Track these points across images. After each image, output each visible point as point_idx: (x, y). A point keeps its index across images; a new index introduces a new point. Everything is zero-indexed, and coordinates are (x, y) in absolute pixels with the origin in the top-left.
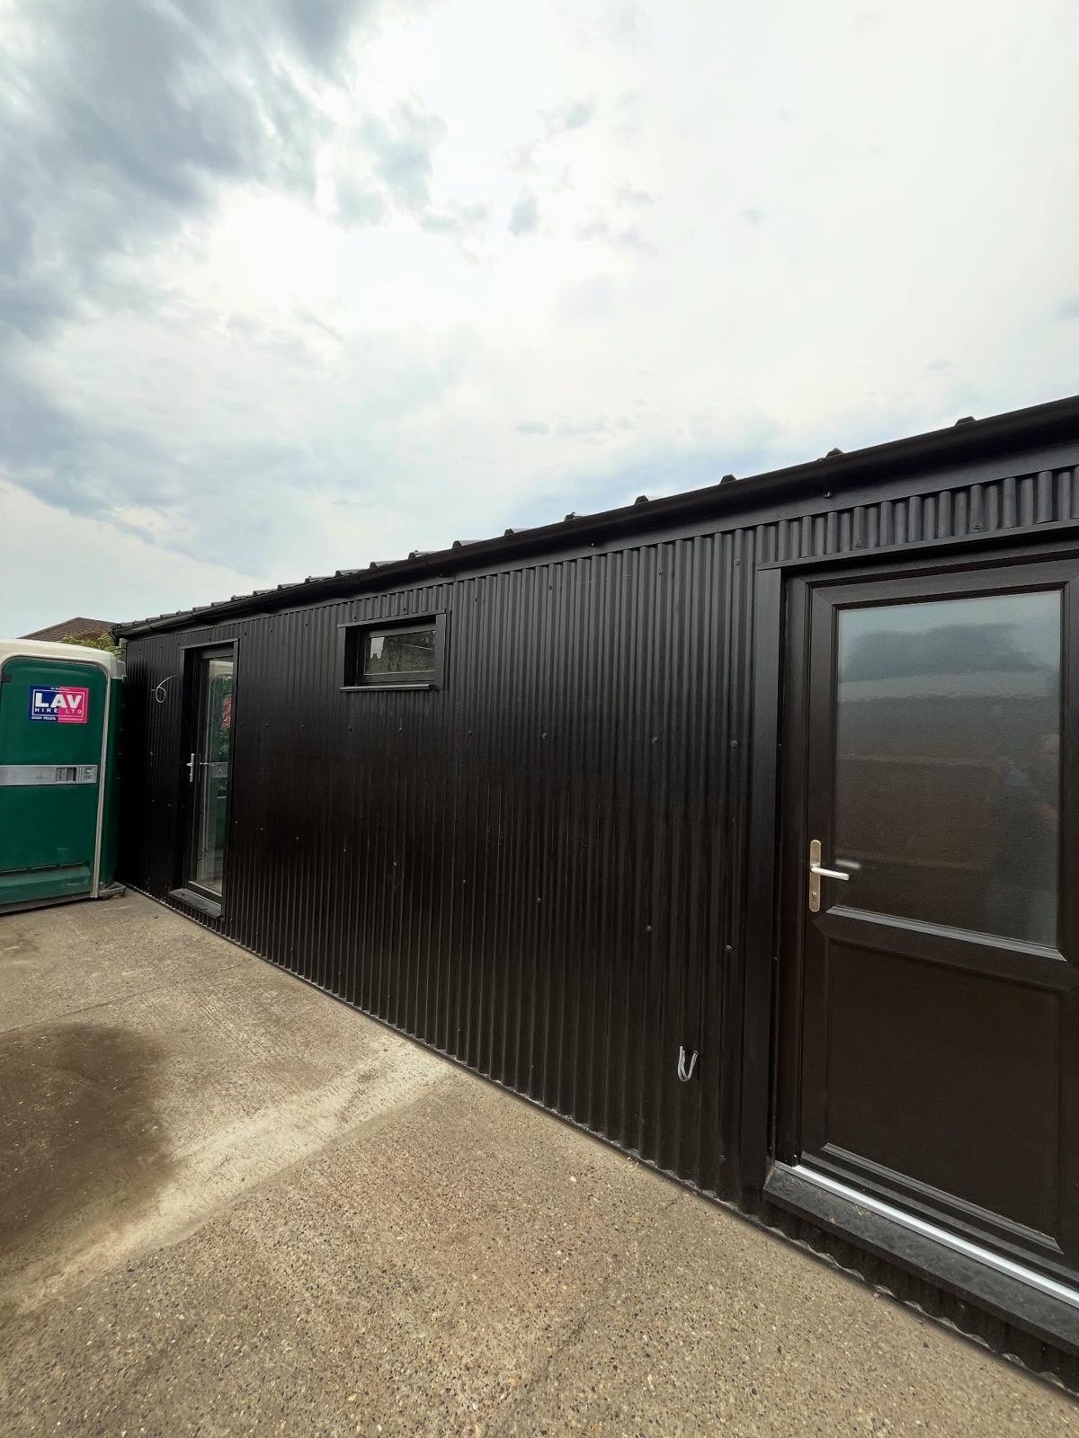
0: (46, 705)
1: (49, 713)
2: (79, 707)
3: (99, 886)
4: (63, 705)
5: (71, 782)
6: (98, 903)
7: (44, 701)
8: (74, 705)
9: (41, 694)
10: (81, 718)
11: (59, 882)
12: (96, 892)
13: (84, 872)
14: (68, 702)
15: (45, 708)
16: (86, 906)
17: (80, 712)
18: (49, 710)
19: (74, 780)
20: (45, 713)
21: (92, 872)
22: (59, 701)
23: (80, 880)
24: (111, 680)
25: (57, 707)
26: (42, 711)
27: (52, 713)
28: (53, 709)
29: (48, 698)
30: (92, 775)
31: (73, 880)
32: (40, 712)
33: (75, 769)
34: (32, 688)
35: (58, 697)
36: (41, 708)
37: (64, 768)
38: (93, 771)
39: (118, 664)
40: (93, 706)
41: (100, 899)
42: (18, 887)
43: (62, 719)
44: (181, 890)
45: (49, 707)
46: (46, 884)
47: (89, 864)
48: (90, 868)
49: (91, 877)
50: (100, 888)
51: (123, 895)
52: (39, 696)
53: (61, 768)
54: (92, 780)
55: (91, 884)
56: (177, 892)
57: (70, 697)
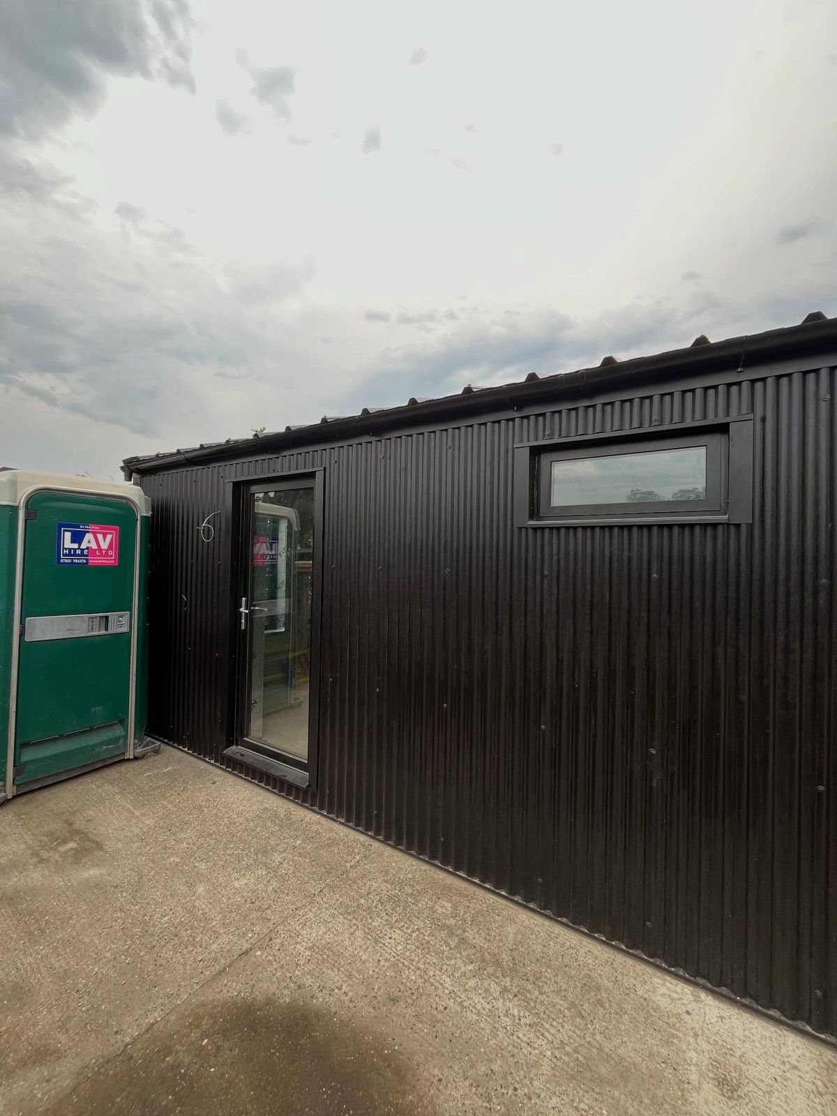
0: (75, 546)
1: (78, 555)
2: (110, 547)
3: (134, 744)
4: (94, 546)
5: (103, 632)
6: (136, 764)
7: (73, 541)
8: (104, 545)
9: (70, 533)
10: (112, 559)
11: (93, 746)
12: (131, 752)
13: (118, 731)
14: (99, 542)
15: (75, 550)
16: (123, 768)
17: (110, 553)
18: (78, 552)
19: (106, 629)
20: (75, 555)
21: (126, 731)
22: (88, 541)
23: (116, 740)
24: (141, 516)
25: (87, 548)
26: (72, 553)
27: (82, 555)
28: (82, 550)
29: (78, 538)
30: (125, 623)
31: (108, 742)
32: (70, 555)
33: (107, 617)
34: (60, 526)
35: (89, 536)
36: (70, 549)
37: (96, 617)
38: (125, 620)
39: (145, 498)
40: (124, 545)
41: (136, 759)
42: (51, 757)
43: (93, 561)
44: (234, 747)
45: (79, 548)
46: (80, 750)
47: (123, 722)
48: (123, 726)
49: (126, 737)
50: (135, 748)
51: (157, 752)
52: (68, 536)
53: (92, 618)
54: (125, 629)
55: (125, 744)
56: (233, 750)
57: (100, 537)
